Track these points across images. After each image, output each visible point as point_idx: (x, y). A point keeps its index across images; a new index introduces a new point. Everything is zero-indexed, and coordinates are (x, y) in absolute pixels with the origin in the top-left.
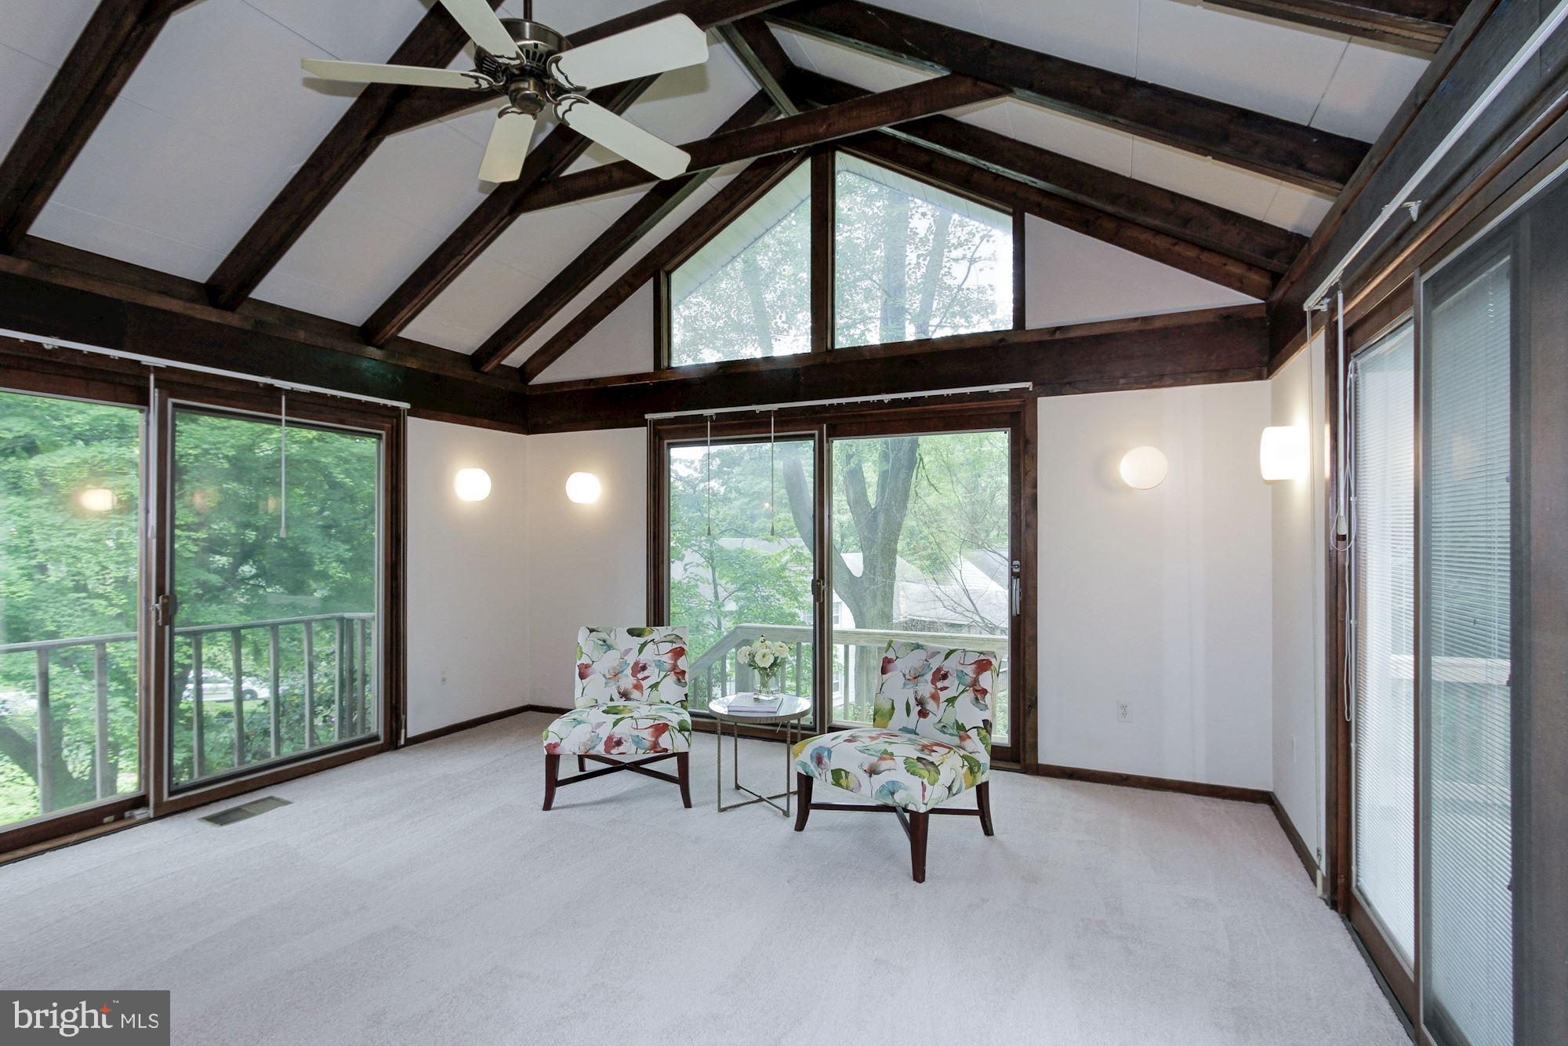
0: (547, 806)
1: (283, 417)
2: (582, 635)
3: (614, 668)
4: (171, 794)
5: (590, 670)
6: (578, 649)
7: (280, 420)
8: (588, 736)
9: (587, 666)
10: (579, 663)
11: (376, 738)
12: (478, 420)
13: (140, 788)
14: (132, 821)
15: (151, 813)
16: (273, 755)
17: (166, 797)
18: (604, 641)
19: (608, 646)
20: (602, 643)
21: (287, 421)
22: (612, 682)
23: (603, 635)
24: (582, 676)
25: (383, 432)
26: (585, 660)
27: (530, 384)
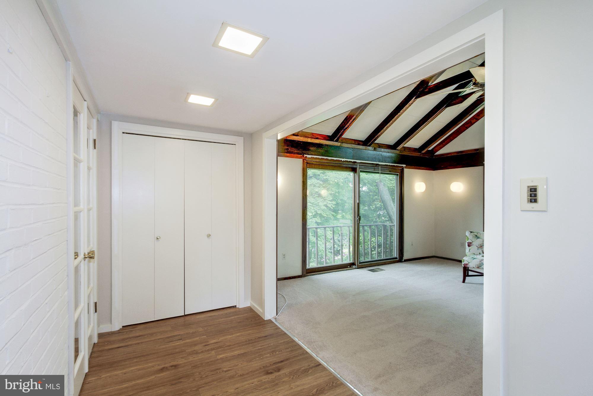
0: (464, 282)
1: (380, 172)
2: (467, 233)
3: (480, 244)
4: (360, 263)
5: (471, 244)
6: (467, 237)
7: (379, 173)
8: (479, 263)
9: (471, 243)
10: (467, 242)
11: (396, 258)
12: (421, 168)
13: (353, 261)
14: (353, 268)
15: (356, 267)
16: (382, 257)
17: (359, 264)
18: (476, 236)
19: (477, 237)
20: (475, 236)
21: (381, 173)
22: (480, 249)
23: (476, 234)
24: (469, 246)
25: (398, 174)
26: (469, 241)
27: (435, 154)
